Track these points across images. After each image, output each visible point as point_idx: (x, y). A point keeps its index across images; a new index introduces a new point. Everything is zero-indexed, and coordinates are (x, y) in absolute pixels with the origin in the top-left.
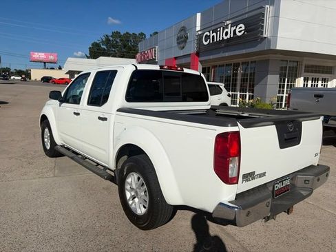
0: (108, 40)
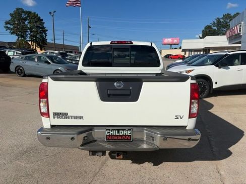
0: (219, 22)
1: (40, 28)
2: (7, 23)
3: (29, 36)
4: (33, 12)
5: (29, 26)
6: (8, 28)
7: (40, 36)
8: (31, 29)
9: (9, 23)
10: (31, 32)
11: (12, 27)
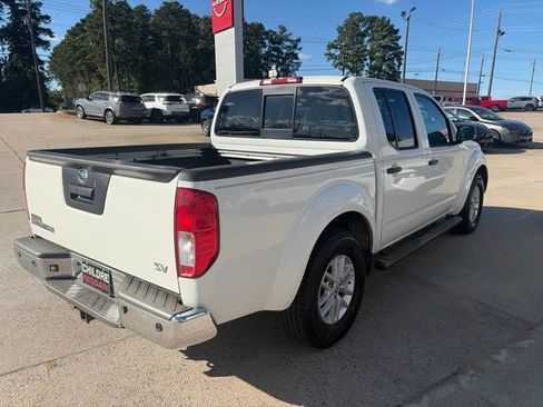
1: (391, 48)
2: (331, 46)
3: (366, 68)
4: (380, 17)
5: (368, 48)
6: (331, 56)
7: (388, 65)
8: (372, 53)
9: (334, 47)
10: (372, 59)
11: (338, 53)
